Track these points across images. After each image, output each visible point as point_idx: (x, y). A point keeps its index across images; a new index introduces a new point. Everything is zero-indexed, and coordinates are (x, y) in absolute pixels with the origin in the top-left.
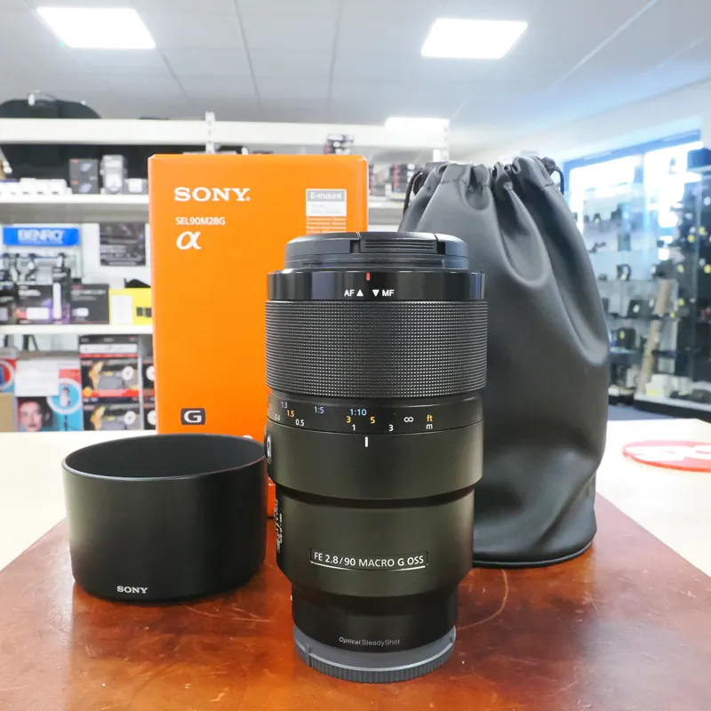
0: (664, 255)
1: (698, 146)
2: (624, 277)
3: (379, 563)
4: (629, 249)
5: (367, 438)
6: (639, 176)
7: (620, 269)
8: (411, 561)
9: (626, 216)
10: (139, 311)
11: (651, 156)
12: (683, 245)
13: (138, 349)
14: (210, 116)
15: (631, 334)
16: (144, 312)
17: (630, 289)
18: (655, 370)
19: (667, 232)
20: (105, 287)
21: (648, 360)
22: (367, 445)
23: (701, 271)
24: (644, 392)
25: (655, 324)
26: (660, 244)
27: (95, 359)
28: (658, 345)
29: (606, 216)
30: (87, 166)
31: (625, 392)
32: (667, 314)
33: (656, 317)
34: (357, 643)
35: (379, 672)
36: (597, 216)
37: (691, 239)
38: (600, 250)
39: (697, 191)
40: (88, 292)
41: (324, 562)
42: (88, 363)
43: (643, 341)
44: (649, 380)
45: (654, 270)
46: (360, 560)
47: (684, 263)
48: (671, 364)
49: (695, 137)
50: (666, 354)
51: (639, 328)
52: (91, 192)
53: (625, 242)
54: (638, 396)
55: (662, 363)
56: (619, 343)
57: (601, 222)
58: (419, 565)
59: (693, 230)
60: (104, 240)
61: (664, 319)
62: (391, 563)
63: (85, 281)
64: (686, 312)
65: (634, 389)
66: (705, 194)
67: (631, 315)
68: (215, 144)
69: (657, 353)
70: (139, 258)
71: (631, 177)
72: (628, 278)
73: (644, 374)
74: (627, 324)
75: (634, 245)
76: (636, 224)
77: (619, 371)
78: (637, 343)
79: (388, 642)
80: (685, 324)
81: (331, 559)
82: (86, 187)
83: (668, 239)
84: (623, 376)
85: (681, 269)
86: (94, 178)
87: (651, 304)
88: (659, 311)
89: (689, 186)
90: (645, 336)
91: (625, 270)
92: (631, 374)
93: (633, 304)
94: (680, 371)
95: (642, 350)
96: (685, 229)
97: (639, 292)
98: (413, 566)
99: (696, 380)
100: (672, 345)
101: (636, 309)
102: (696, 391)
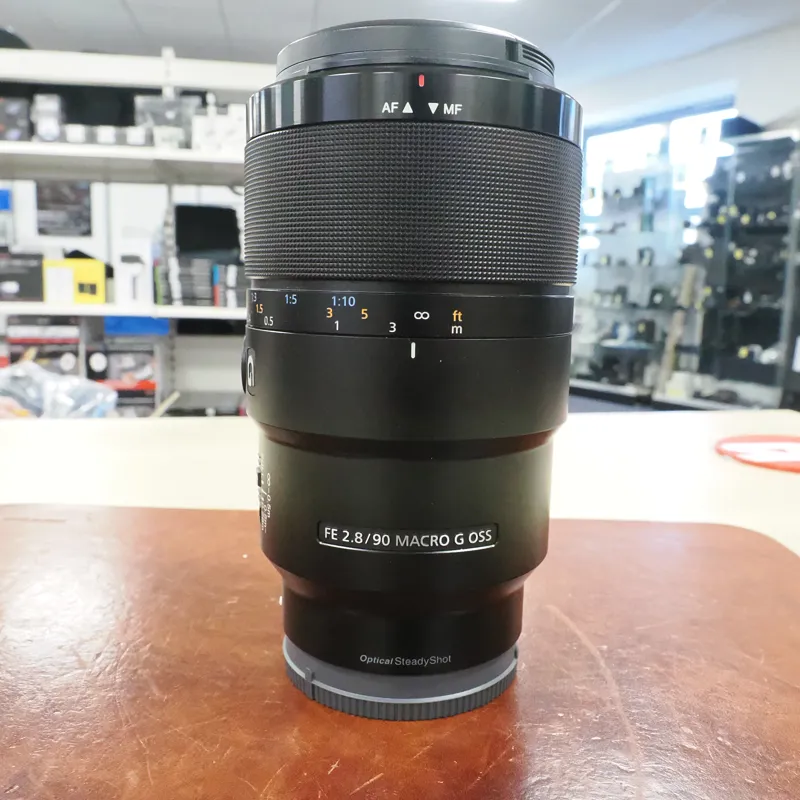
0: (691, 237)
1: (732, 114)
2: (646, 261)
3: (427, 541)
4: (651, 229)
5: (413, 345)
6: (664, 147)
7: (641, 254)
8: (474, 537)
9: (649, 194)
10: (82, 288)
11: (679, 124)
12: (712, 228)
13: (80, 333)
14: (168, 52)
15: (650, 326)
16: (88, 288)
17: (652, 277)
18: (676, 367)
19: (695, 212)
20: (39, 257)
21: (668, 357)
22: (413, 356)
23: (731, 256)
24: (664, 391)
25: (679, 316)
26: (687, 225)
27: (27, 343)
28: (680, 339)
29: (628, 192)
30: (14, 107)
31: (643, 392)
32: (692, 305)
33: (680, 308)
34: (387, 662)
35: (420, 705)
36: (617, 192)
37: (721, 220)
38: (620, 231)
39: (730, 166)
40: (18, 263)
41: (339, 542)
42: (18, 349)
43: (665, 335)
44: (669, 378)
45: (678, 254)
46: (398, 537)
47: (712, 247)
48: (694, 360)
49: (728, 104)
50: (688, 349)
51: (660, 320)
52: (21, 139)
53: (648, 222)
54: (658, 396)
55: (684, 359)
56: (637, 336)
57: (622, 199)
58: (485, 543)
59: (723, 210)
60: (41, 204)
61: (688, 311)
62: (444, 540)
63: (15, 249)
64: (712, 303)
65: (652, 388)
66: (738, 169)
67: (652, 305)
68: (175, 88)
69: (680, 349)
70: (84, 228)
71: (657, 148)
72: (650, 264)
73: (664, 372)
74: (648, 315)
75: (658, 224)
76: (660, 204)
77: (636, 368)
78: (658, 337)
79: (434, 660)
80: (711, 316)
81: (352, 537)
82: (14, 133)
83: (696, 220)
84: (641, 374)
85: (709, 254)
86: (23, 123)
87: (674, 293)
88: (683, 301)
89: (722, 160)
90: (667, 329)
91: (647, 255)
92: (650, 373)
93: (654, 292)
94: (704, 368)
95: (662, 345)
96: (714, 210)
97: (661, 279)
98: (478, 544)
99: (722, 377)
100: (696, 339)
101: (658, 299)
102: (721, 392)
